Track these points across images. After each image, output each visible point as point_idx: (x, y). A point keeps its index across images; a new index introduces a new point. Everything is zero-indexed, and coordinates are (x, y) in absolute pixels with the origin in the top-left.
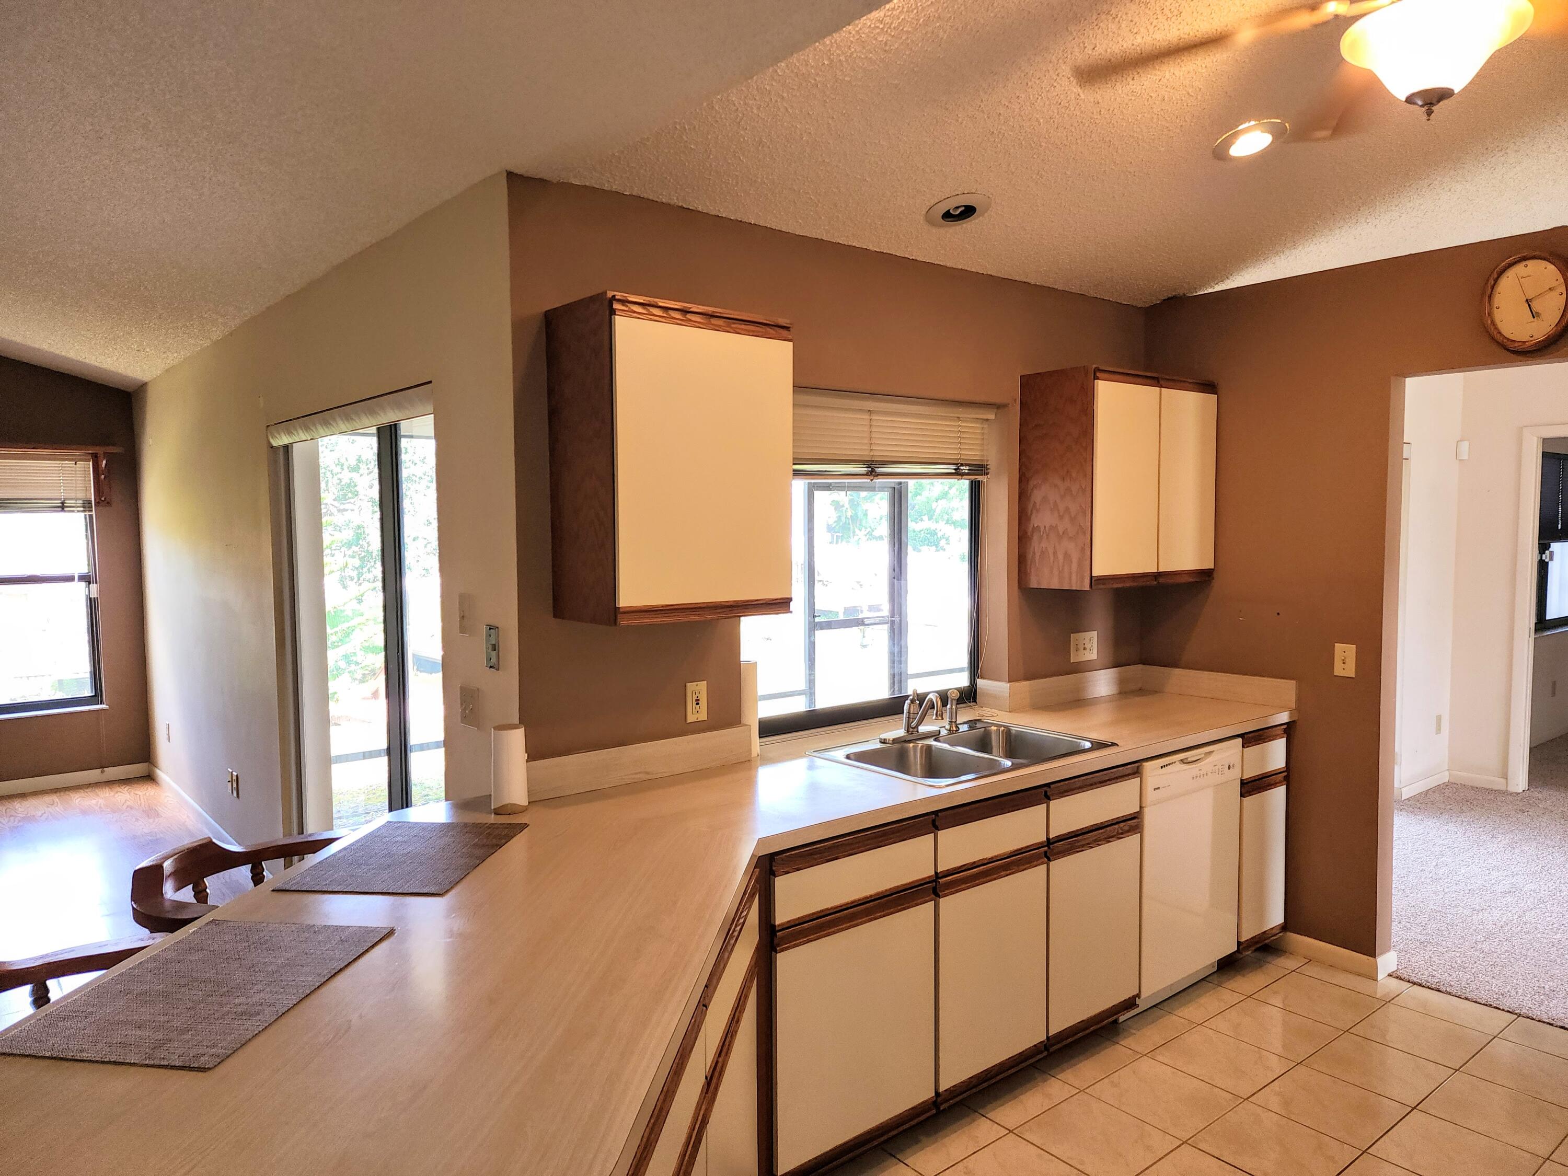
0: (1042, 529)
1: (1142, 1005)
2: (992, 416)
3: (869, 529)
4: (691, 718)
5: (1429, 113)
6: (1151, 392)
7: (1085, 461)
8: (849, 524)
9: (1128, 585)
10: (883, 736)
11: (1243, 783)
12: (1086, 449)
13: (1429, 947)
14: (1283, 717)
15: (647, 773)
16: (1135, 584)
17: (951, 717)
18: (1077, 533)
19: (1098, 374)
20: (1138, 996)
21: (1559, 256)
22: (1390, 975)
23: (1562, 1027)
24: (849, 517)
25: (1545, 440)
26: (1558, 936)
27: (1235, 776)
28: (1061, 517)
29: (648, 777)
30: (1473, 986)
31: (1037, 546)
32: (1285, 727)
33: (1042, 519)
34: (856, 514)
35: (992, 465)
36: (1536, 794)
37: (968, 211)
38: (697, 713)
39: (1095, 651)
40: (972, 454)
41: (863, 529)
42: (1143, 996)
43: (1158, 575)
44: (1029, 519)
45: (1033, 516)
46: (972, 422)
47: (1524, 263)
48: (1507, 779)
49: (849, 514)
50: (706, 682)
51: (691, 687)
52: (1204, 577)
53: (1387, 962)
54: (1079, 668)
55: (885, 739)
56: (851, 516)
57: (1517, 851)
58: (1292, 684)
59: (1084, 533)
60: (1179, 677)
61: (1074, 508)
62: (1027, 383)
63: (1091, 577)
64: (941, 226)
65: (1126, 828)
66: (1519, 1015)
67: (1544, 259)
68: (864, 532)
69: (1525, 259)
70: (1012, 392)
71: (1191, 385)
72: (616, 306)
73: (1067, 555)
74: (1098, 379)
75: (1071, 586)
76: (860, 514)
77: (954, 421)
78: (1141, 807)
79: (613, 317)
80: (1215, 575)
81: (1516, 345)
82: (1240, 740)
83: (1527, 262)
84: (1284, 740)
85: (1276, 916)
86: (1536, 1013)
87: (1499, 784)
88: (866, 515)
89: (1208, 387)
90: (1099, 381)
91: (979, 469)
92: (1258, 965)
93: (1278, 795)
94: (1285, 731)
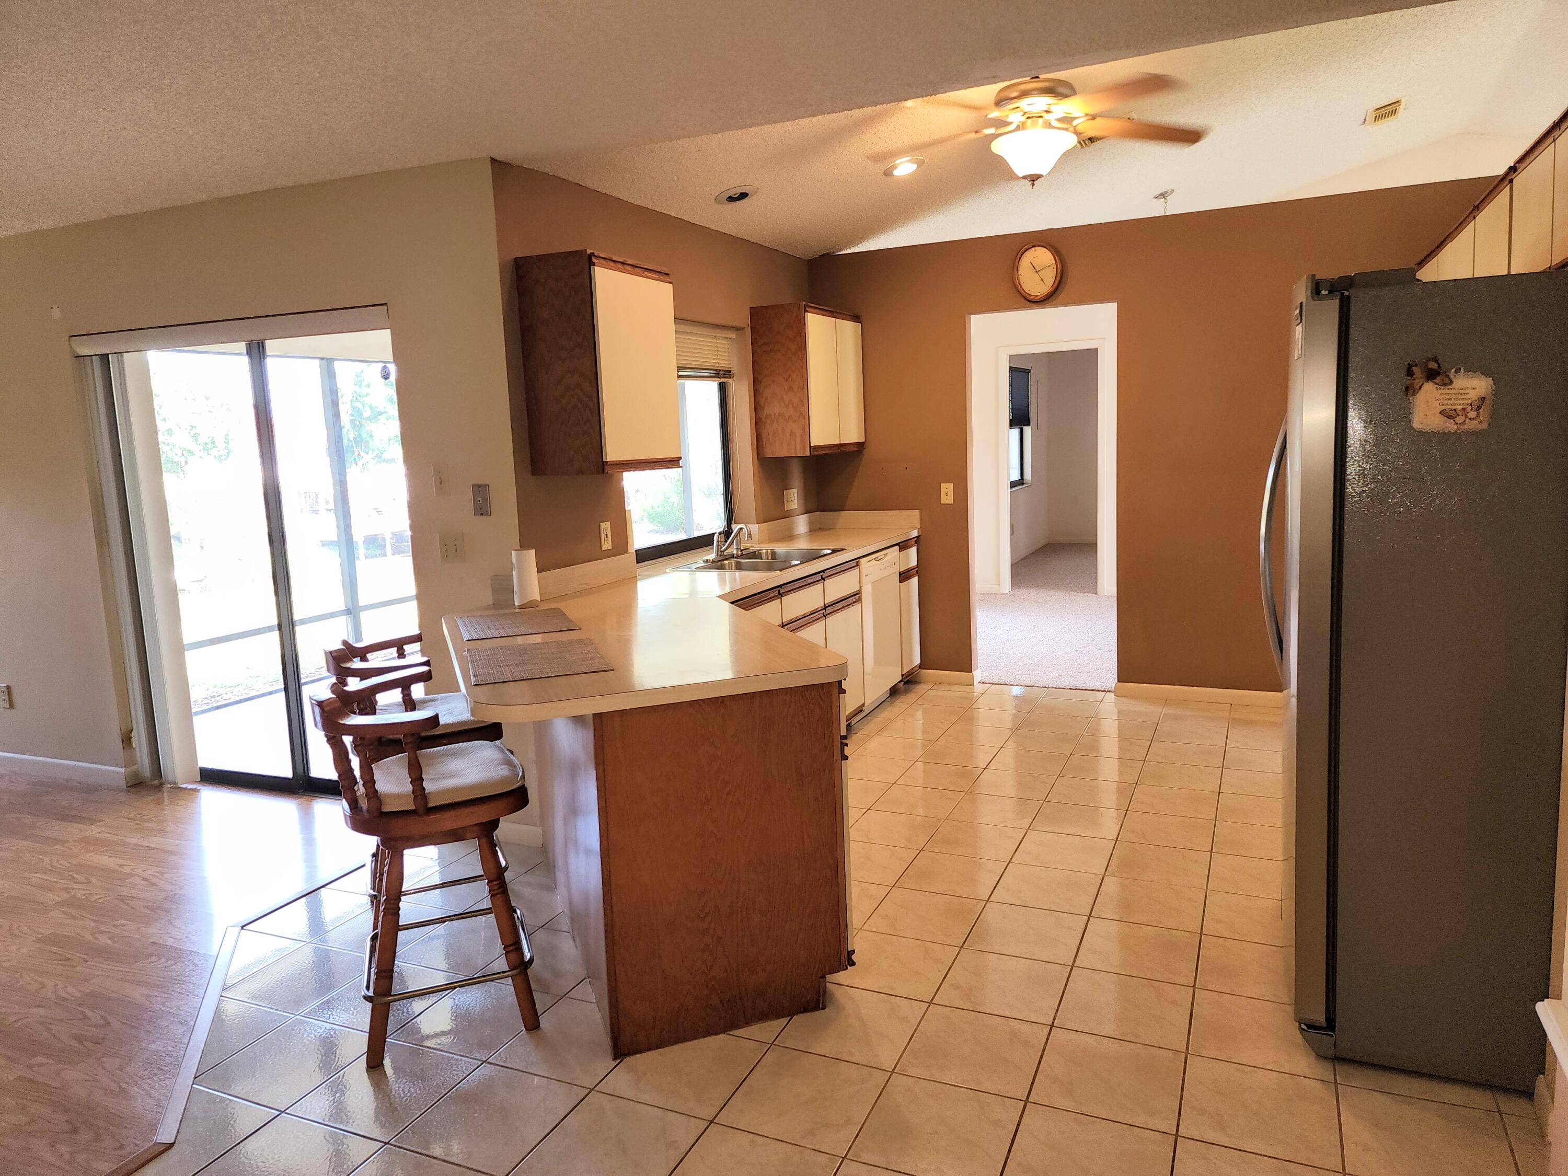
0: (773, 416)
1: (867, 710)
2: (734, 336)
3: (377, 452)
4: (604, 548)
5: (1033, 185)
6: (831, 320)
7: (802, 367)
8: (352, 446)
9: (827, 452)
10: (706, 558)
11: (900, 574)
12: (802, 360)
13: (993, 668)
14: (915, 533)
15: (588, 585)
16: (830, 452)
17: (737, 545)
18: (799, 417)
19: (807, 309)
20: (863, 705)
21: (1051, 246)
22: (979, 683)
23: (1070, 689)
24: (352, 439)
25: (1011, 356)
26: (1054, 653)
27: (896, 570)
28: (787, 407)
29: (588, 587)
30: (1022, 680)
31: (768, 429)
32: (915, 539)
33: (773, 409)
34: (360, 436)
35: (735, 371)
36: (1016, 592)
37: (743, 196)
38: (607, 545)
39: (796, 502)
40: (724, 364)
41: (370, 452)
42: (866, 705)
43: (841, 445)
44: (763, 408)
45: (766, 408)
46: (722, 340)
47: (1034, 249)
48: (999, 585)
49: (352, 436)
50: (609, 523)
51: (603, 525)
52: (861, 446)
53: (977, 674)
54: (787, 515)
55: (707, 560)
56: (354, 438)
57: (1018, 620)
58: (917, 513)
59: (804, 417)
60: (845, 517)
61: (795, 400)
62: (755, 313)
63: (810, 447)
64: (726, 204)
65: (854, 600)
66: (1049, 688)
67: (1044, 247)
68: (371, 455)
69: (1034, 246)
70: (744, 320)
71: (848, 317)
72: (594, 260)
73: (792, 433)
74: (807, 312)
75: (796, 454)
76: (364, 435)
77: (713, 338)
78: (860, 587)
79: (592, 267)
80: (866, 445)
81: (1032, 297)
82: (897, 547)
83: (1035, 248)
84: (916, 547)
85: (917, 661)
86: (1056, 685)
87: (996, 589)
88: (371, 436)
89: (856, 318)
90: (809, 314)
91: (728, 373)
92: (906, 691)
93: (915, 581)
94: (916, 542)
